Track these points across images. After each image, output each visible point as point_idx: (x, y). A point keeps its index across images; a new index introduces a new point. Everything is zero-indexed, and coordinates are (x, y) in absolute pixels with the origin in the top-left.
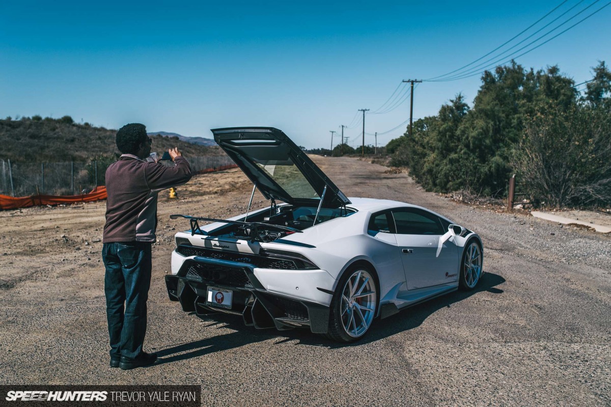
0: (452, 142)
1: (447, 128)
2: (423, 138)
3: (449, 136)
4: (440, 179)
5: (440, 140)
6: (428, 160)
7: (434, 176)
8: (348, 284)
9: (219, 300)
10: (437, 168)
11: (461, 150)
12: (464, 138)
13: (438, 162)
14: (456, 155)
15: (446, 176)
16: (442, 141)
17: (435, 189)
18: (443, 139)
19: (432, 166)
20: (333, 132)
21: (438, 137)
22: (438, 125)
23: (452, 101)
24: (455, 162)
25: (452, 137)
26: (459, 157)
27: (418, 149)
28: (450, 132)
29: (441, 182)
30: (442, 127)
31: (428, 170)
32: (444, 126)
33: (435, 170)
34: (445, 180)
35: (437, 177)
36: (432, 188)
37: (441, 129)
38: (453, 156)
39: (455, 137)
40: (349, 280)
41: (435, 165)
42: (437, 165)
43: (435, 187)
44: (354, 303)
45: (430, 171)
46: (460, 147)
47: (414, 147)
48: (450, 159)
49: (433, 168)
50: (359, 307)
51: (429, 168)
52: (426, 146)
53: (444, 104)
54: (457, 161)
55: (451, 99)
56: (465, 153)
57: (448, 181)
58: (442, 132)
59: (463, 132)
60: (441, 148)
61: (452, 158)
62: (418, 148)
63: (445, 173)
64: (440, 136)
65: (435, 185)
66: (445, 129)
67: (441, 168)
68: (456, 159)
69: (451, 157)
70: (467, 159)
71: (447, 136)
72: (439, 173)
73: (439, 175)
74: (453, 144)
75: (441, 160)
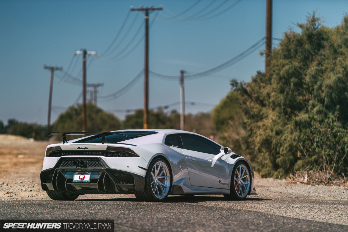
0: (300, 94)
1: (290, 71)
2: (260, 88)
3: (296, 85)
4: (283, 155)
5: (282, 91)
6: (264, 125)
7: (273, 151)
8: (154, 168)
9: (82, 178)
10: (278, 137)
11: (314, 106)
12: (316, 87)
13: (280, 128)
14: (307, 115)
15: (292, 149)
16: (285, 93)
17: (276, 173)
18: (287, 89)
19: (271, 134)
20: (52, 69)
21: (279, 85)
22: (277, 66)
23: (301, 26)
24: (305, 127)
25: (299, 85)
26: (309, 118)
27: (253, 107)
28: (296, 77)
29: (284, 161)
30: (284, 69)
31: (264, 140)
32: (287, 67)
33: (274, 141)
34: (291, 157)
35: (279, 153)
36: (272, 172)
37: (282, 73)
38: (303, 116)
39: (305, 86)
40: (155, 165)
41: (274, 133)
42: (278, 133)
43: (276, 170)
44: (158, 181)
45: (267, 143)
46: (311, 102)
47: (245, 103)
48: (296, 122)
49: (271, 137)
50: (161, 183)
51: (264, 137)
52: (266, 102)
53: (288, 31)
54: (307, 125)
55: (300, 23)
56: (319, 112)
57: (296, 159)
58: (284, 77)
59: (315, 78)
60: (284, 104)
61: (300, 120)
62: (252, 104)
63: (291, 146)
64: (281, 84)
65: (276, 167)
66: (288, 72)
67: (284, 137)
68: (306, 121)
69: (298, 119)
70: (321, 122)
71: (292, 84)
72: (281, 146)
73: (281, 149)
74: (301, 97)
75: (285, 124)
